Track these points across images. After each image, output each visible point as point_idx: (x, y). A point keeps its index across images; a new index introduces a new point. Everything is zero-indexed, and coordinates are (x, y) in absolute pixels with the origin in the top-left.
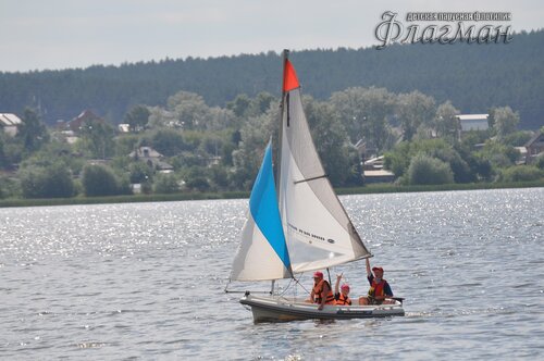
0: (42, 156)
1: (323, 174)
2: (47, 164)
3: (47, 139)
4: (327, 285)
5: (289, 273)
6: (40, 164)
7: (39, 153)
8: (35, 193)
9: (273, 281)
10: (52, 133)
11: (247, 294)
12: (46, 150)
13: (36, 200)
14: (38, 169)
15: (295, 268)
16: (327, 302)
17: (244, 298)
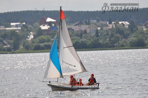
0: (136, 34)
1: (72, 45)
2: (137, 36)
3: (137, 29)
4: (74, 79)
5: (62, 76)
6: (135, 37)
7: (135, 33)
8: (133, 45)
9: (58, 78)
10: (139, 27)
11: (50, 82)
12: (137, 32)
13: (134, 47)
14: (134, 38)
15: (63, 74)
16: (74, 85)
17: (49, 84)
